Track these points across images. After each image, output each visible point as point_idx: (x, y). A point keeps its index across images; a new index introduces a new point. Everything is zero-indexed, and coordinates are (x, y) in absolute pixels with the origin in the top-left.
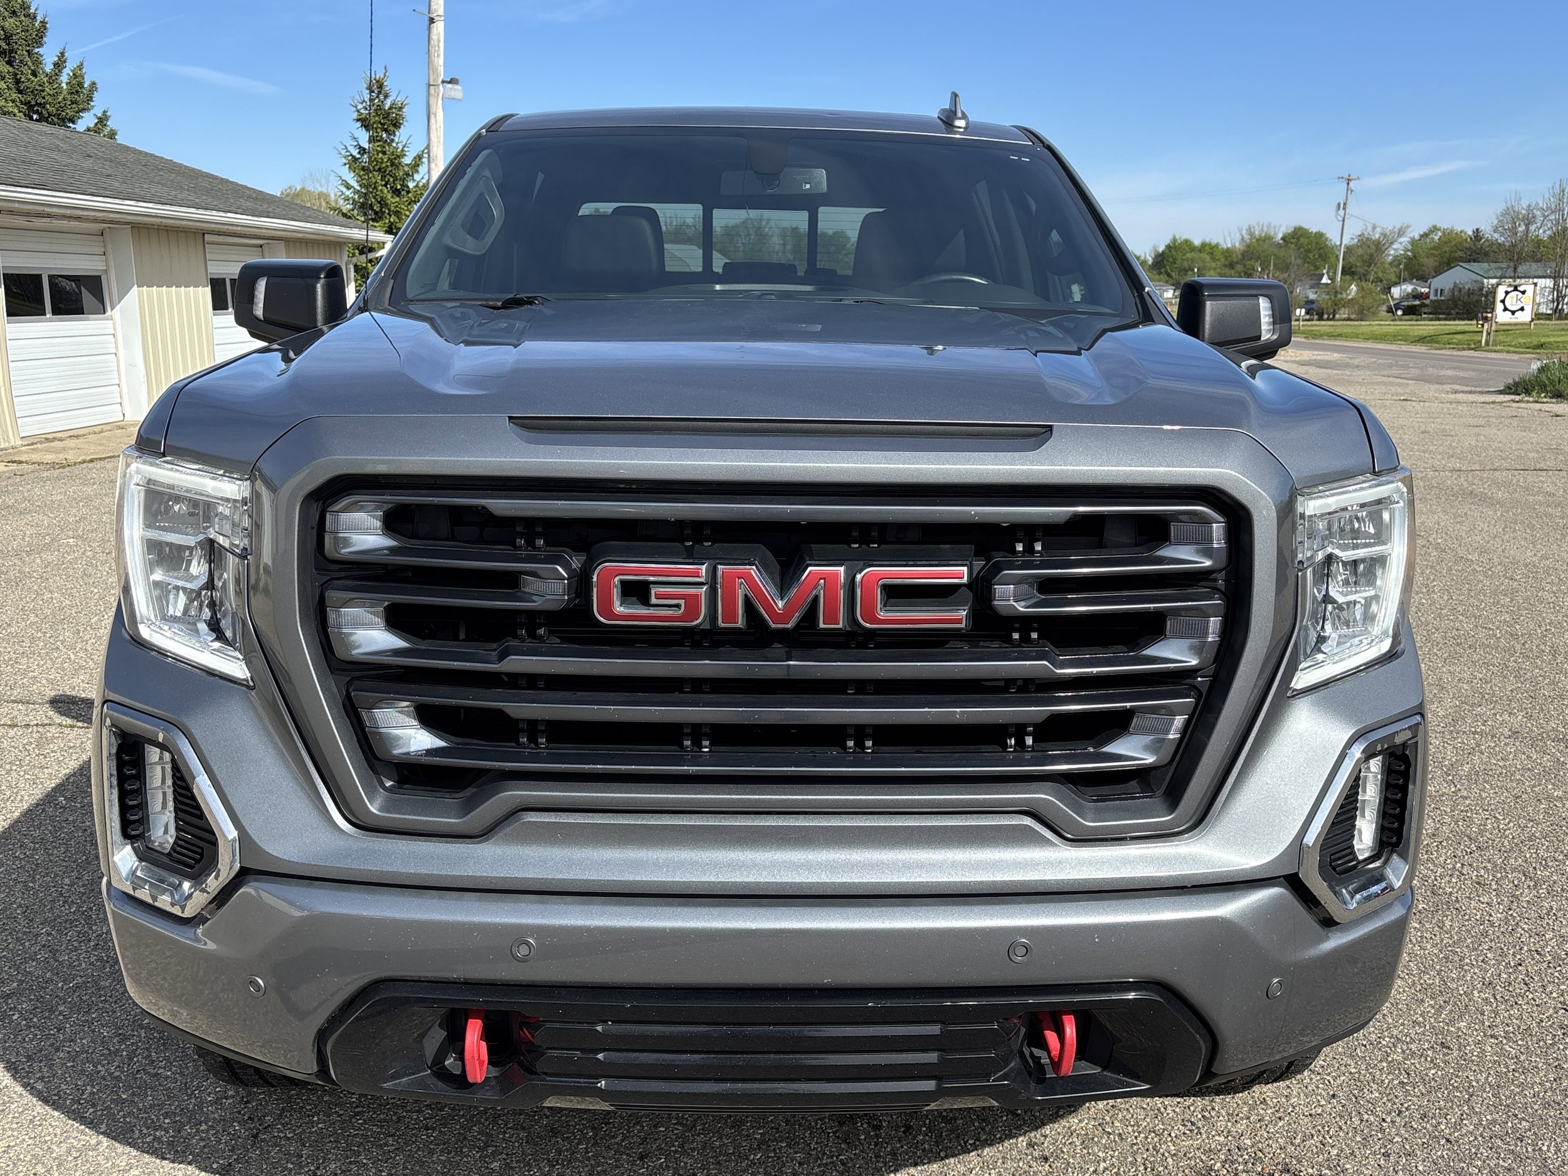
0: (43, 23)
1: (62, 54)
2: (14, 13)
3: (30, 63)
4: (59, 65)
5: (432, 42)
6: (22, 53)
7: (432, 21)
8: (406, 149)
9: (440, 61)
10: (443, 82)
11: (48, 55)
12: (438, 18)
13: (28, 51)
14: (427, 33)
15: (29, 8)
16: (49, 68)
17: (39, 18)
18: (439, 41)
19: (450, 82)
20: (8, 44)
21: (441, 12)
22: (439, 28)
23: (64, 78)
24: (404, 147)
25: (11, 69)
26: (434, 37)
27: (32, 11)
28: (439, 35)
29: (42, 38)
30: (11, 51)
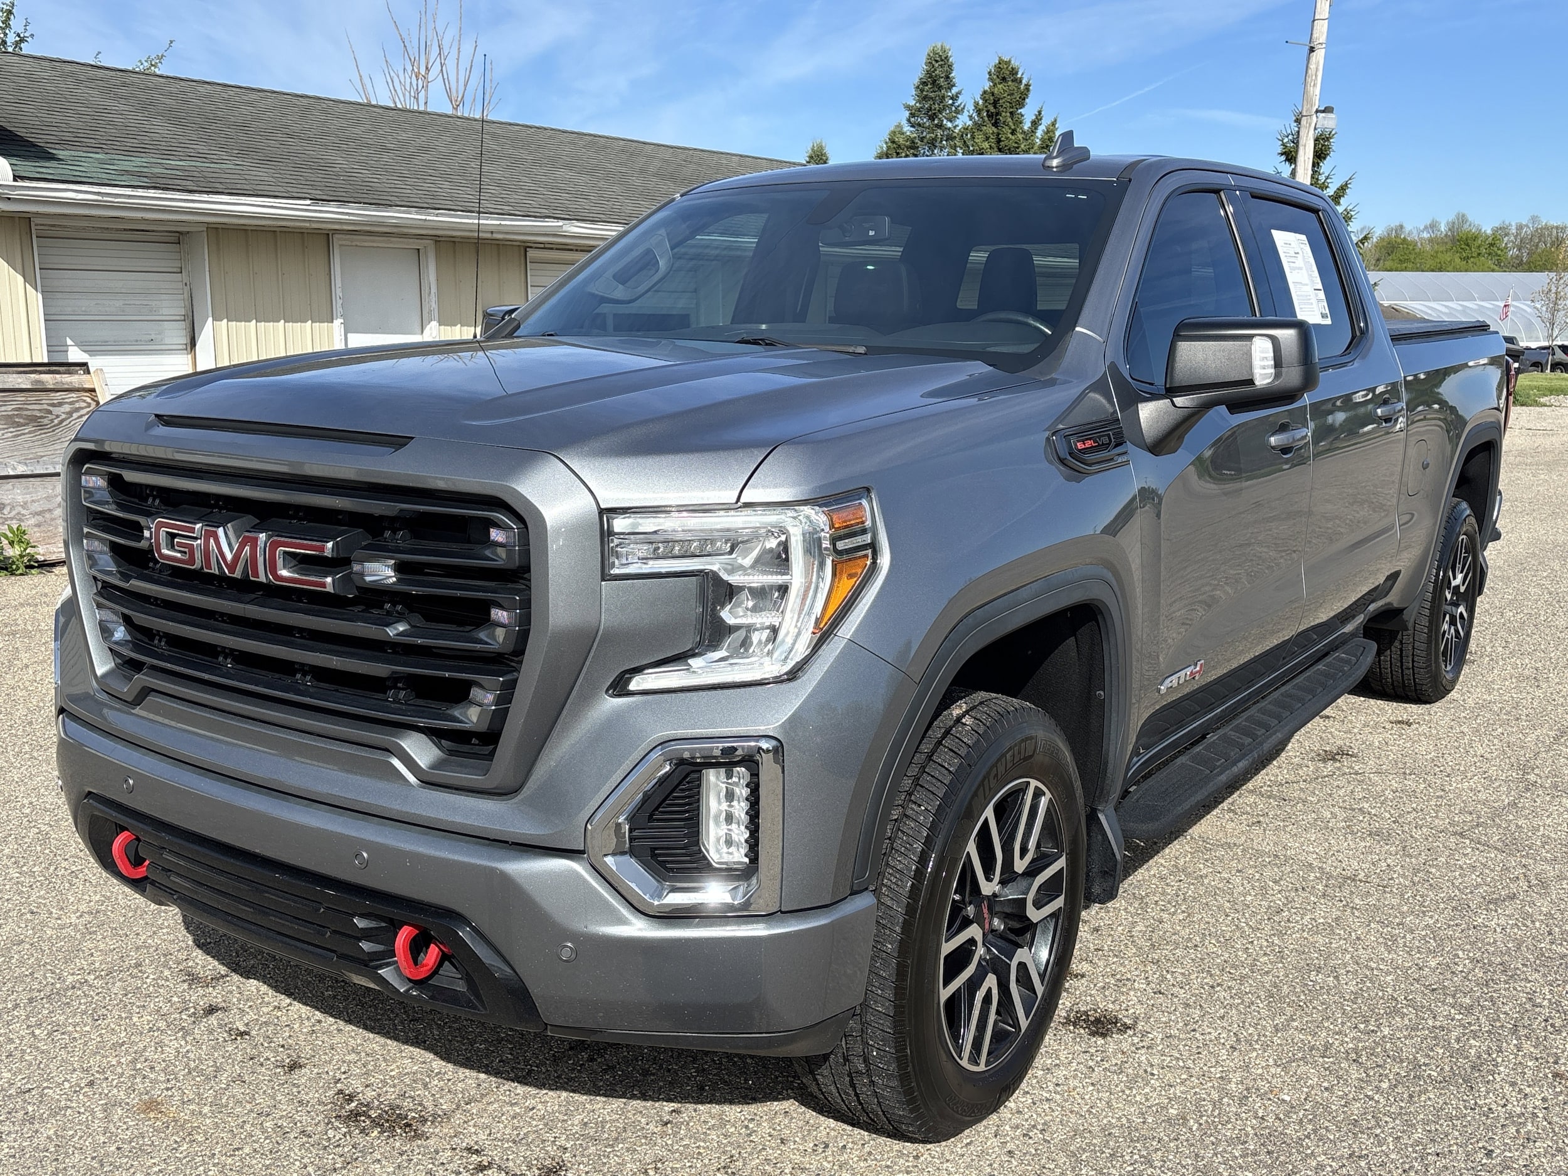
0: (1028, 86)
1: (1040, 113)
2: (1004, 79)
3: (1011, 124)
4: (1035, 123)
5: (1310, 71)
6: (1005, 116)
7: (1312, 50)
8: (1328, 181)
9: (1316, 91)
10: (1317, 111)
11: (1028, 113)
12: (1320, 46)
13: (1011, 113)
14: (1305, 62)
15: (1017, 73)
16: (1027, 126)
17: (1024, 82)
18: (1317, 69)
19: (1323, 112)
20: (995, 107)
21: (1323, 39)
22: (1319, 56)
23: (1039, 133)
24: (1327, 178)
25: (995, 130)
26: (1312, 66)
27: (1019, 76)
28: (1318, 64)
29: (1024, 99)
30: (998, 114)
